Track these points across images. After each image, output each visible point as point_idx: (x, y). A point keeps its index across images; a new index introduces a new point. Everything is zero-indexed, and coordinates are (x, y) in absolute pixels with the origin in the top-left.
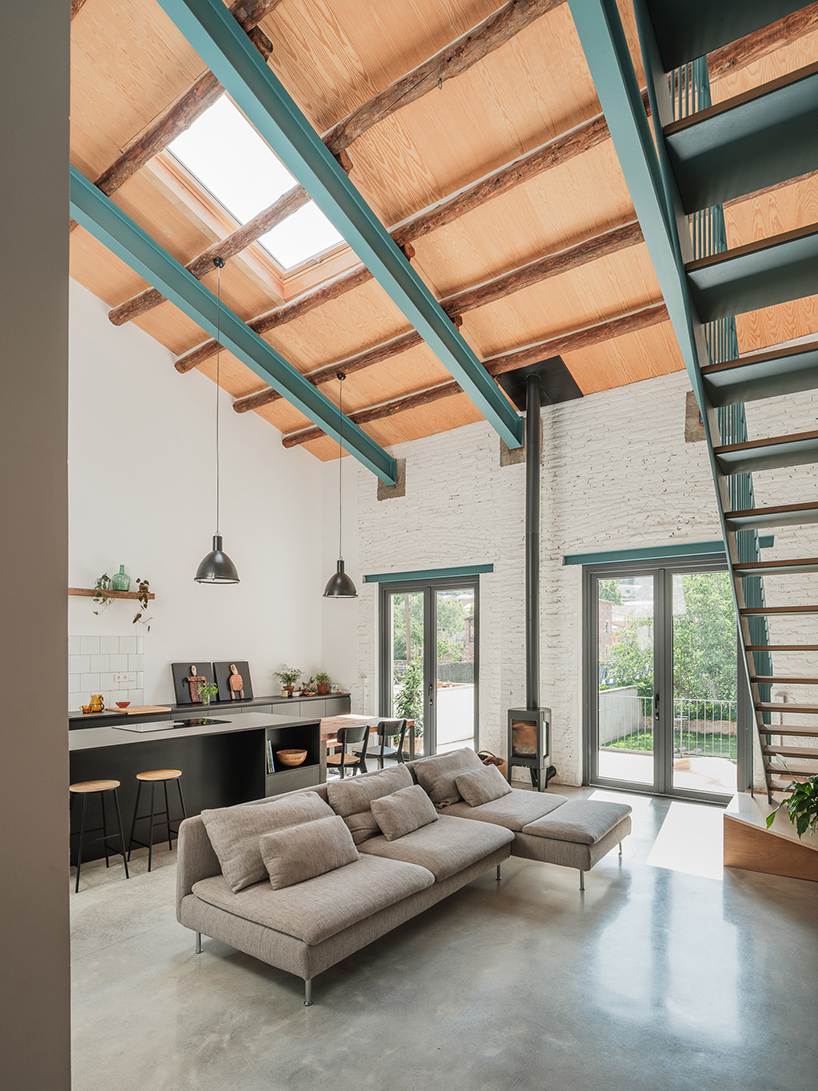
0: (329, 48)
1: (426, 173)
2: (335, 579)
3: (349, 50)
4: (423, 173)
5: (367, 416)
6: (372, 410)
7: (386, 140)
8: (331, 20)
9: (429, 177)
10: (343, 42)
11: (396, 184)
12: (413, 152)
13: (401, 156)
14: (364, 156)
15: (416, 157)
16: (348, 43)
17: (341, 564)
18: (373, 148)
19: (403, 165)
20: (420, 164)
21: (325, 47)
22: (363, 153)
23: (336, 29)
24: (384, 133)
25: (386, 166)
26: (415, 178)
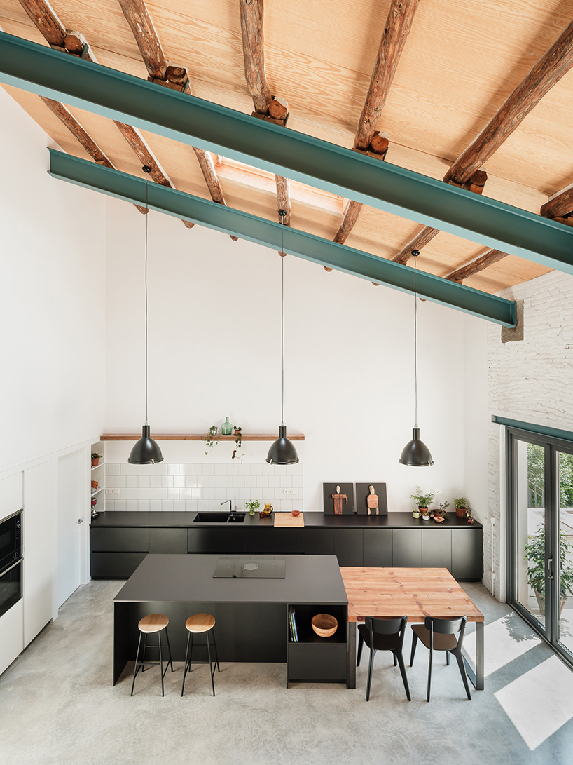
0: (204, 40)
1: (340, 71)
2: (410, 445)
3: (212, 29)
4: (337, 73)
5: (465, 272)
6: (466, 267)
7: (291, 70)
8: (186, 21)
9: (345, 72)
10: (205, 28)
11: (329, 97)
12: (315, 64)
13: (311, 74)
14: (291, 93)
15: (321, 65)
16: (207, 26)
17: (416, 432)
18: (291, 84)
19: (320, 79)
20: (329, 68)
21: (203, 42)
22: (289, 93)
23: (194, 24)
24: (285, 67)
25: (311, 90)
26: (336, 82)
